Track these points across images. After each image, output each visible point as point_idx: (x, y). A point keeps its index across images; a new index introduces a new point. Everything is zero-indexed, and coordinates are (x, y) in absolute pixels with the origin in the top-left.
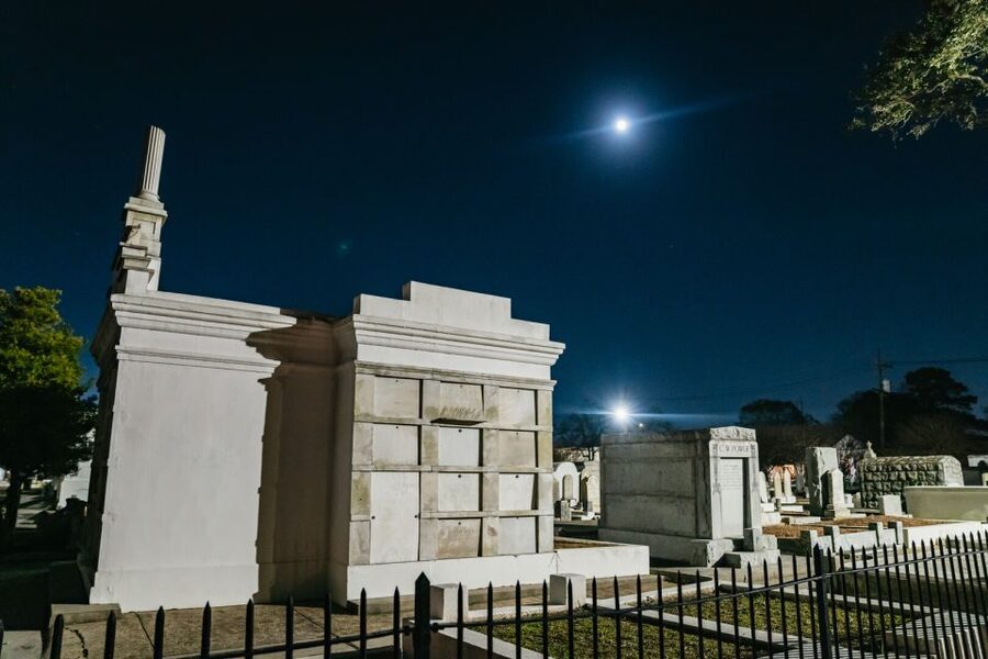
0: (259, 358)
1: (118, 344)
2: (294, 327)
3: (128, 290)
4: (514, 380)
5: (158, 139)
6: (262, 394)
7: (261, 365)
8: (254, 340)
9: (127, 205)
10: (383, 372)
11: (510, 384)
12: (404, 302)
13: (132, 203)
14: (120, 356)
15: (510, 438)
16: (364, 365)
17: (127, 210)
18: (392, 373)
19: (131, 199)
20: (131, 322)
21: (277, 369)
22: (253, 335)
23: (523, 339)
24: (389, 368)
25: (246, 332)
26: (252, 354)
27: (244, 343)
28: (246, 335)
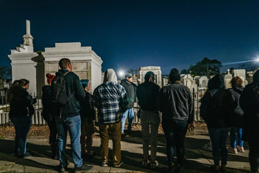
0: (34, 62)
1: (11, 63)
2: (39, 56)
3: (12, 54)
4: (80, 60)
5: (28, 23)
6: (35, 69)
7: (34, 64)
8: (32, 59)
9: (23, 37)
10: (50, 62)
11: (79, 62)
12: (54, 48)
13: (24, 36)
14: (12, 65)
15: (80, 73)
16: (46, 62)
17: (23, 38)
18: (52, 62)
19: (24, 35)
20: (13, 59)
21: (37, 64)
22: (32, 58)
23: (81, 51)
24: (51, 62)
25: (31, 58)
26: (33, 62)
27: (31, 60)
28: (31, 59)
